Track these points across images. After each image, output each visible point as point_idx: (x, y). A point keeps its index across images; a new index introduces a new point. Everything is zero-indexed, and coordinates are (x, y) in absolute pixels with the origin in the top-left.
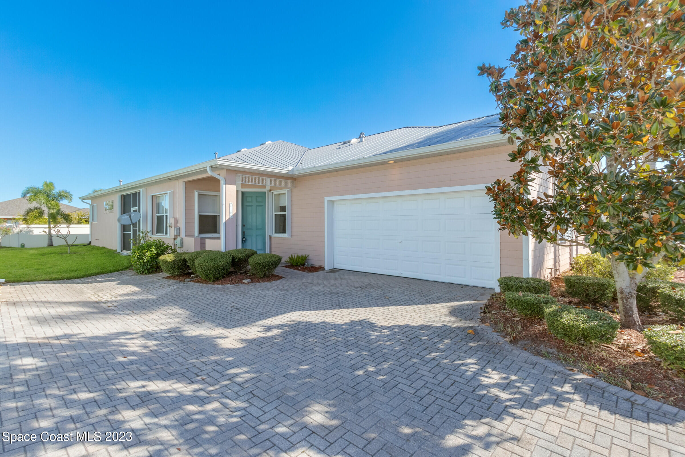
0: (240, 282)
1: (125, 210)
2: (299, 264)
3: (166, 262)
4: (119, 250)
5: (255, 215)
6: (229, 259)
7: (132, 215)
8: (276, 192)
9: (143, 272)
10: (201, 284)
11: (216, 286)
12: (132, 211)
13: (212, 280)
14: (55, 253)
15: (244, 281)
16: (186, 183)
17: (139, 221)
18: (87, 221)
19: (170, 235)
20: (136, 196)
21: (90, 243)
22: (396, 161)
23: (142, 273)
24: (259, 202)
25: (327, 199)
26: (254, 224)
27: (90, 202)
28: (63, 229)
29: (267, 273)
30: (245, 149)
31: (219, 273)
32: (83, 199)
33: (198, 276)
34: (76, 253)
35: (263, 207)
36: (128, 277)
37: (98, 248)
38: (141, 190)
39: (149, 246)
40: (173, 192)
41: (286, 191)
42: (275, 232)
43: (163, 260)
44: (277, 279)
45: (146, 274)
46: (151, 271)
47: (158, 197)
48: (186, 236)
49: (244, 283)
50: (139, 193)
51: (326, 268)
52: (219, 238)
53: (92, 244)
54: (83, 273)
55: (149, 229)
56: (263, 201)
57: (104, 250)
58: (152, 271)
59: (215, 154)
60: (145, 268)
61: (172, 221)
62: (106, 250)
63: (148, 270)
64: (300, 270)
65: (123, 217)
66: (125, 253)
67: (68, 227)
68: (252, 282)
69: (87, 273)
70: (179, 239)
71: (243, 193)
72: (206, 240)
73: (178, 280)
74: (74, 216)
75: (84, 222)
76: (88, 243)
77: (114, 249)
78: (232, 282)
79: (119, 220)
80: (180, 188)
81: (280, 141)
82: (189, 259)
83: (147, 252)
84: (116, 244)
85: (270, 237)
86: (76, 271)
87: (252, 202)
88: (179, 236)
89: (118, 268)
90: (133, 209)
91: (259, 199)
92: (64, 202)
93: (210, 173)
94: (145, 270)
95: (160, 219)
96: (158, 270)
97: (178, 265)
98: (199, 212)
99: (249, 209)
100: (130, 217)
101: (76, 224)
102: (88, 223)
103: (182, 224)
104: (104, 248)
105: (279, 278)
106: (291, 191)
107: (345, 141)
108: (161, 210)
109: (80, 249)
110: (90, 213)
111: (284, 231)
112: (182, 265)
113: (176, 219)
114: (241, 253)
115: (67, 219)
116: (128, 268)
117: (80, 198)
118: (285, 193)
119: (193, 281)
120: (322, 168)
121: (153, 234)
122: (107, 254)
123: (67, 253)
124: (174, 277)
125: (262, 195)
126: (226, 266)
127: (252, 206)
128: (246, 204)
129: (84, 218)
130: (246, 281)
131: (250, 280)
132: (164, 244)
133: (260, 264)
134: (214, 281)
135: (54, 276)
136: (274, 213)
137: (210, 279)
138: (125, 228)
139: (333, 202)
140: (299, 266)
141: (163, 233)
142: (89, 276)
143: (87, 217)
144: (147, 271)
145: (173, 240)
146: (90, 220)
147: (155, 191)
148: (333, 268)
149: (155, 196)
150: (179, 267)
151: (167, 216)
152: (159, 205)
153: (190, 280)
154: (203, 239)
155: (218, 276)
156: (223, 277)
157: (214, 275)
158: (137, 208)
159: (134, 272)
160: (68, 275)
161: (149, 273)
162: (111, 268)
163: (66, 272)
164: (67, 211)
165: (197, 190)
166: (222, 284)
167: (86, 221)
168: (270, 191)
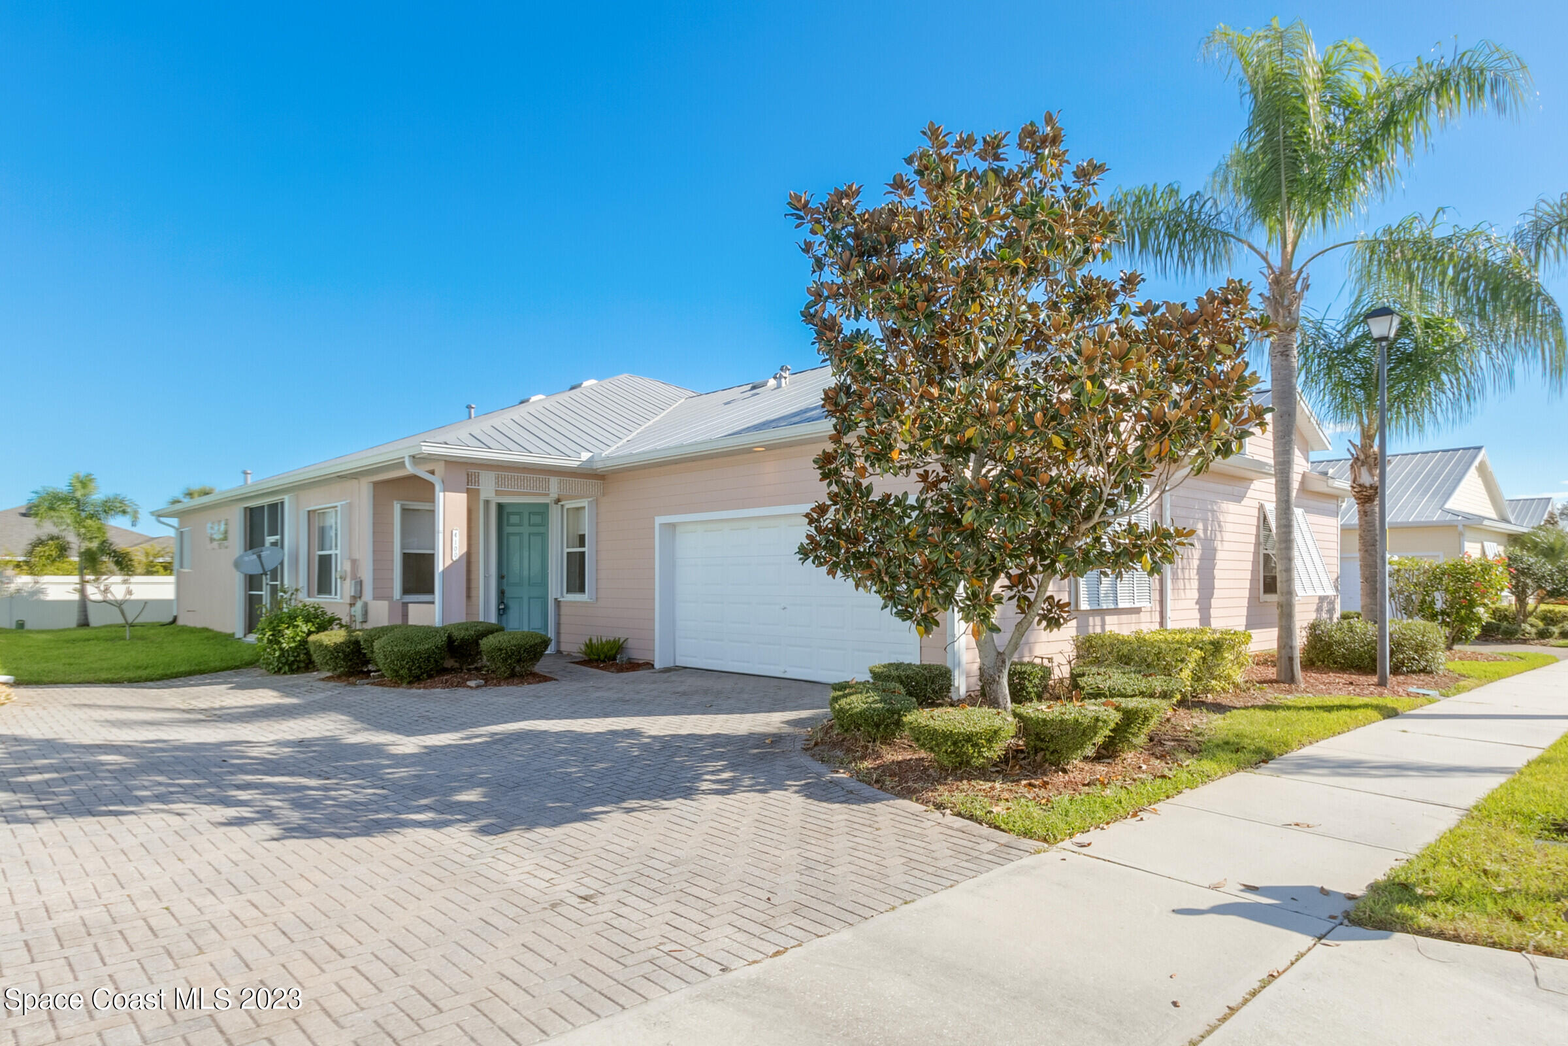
0: (462, 684)
1: (253, 541)
2: (602, 657)
3: (321, 645)
4: (239, 634)
5: (526, 554)
6: (441, 640)
7: (264, 554)
8: (569, 504)
9: (280, 669)
10: (387, 689)
11: (414, 691)
12: (267, 544)
13: (406, 681)
14: (97, 639)
15: (469, 683)
16: (376, 485)
17: (282, 564)
18: (167, 568)
19: (342, 598)
20: (275, 510)
21: (175, 620)
22: (770, 448)
23: (278, 671)
24: (534, 525)
25: (659, 520)
26: (526, 573)
27: (174, 521)
28: (116, 587)
29: (518, 669)
30: (541, 397)
31: (420, 667)
32: (159, 515)
33: (382, 676)
34: (142, 638)
35: (544, 537)
36: (249, 679)
37: (193, 631)
38: (287, 499)
39: (292, 618)
40: (350, 505)
41: (584, 503)
42: (568, 591)
43: (314, 643)
44: (540, 682)
45: (285, 673)
46: (295, 667)
47: (322, 514)
48: (375, 598)
49: (468, 686)
50: (282, 503)
51: (657, 666)
52: (433, 603)
53: (180, 622)
54: (160, 672)
55: (302, 582)
56: (544, 523)
57: (206, 634)
58: (299, 668)
59: (469, 407)
60: (284, 660)
61: (347, 566)
62: (210, 634)
63: (291, 665)
64: (601, 669)
65: (246, 559)
66: (252, 638)
67: (125, 582)
68: (486, 685)
69: (169, 672)
70: (359, 604)
71: (500, 507)
72: (410, 605)
73: (345, 683)
74: (138, 557)
75: (161, 569)
76: (171, 619)
77: (229, 631)
78: (448, 685)
79: (237, 564)
80: (363, 493)
81: (623, 377)
82: (365, 641)
83: (288, 628)
84: (231, 620)
85: (557, 603)
86: (146, 668)
87: (520, 525)
88: (360, 597)
89: (231, 663)
90: (270, 539)
91: (536, 519)
92: (117, 523)
93: (410, 469)
94: (284, 664)
95: (325, 563)
96: (311, 666)
97: (344, 652)
98: (403, 547)
99: (514, 541)
100: (259, 557)
101: (140, 574)
102: (171, 574)
103: (367, 575)
104: (206, 630)
105: (545, 679)
106: (596, 502)
107: (758, 381)
108: (327, 545)
109: (152, 631)
110: (174, 547)
111: (582, 589)
112: (353, 652)
113: (354, 562)
114: (467, 629)
115: (123, 563)
116: (251, 664)
117: (152, 513)
118: (584, 508)
119: (373, 684)
120: (646, 457)
121: (309, 596)
122: (212, 641)
123: (124, 639)
124: (339, 677)
125: (541, 511)
126: (434, 653)
127: (520, 534)
128: (508, 529)
129: (161, 560)
130: (472, 683)
131: (482, 682)
132: (324, 613)
133: (501, 650)
134: (410, 683)
135: (104, 676)
136: (566, 550)
137: (402, 678)
138: (252, 582)
139: (673, 526)
140: (604, 661)
141: (330, 593)
142: (172, 678)
143: (168, 559)
144: (287, 668)
145: (348, 607)
146: (176, 566)
147: (315, 501)
148: (672, 665)
149: (314, 511)
150: (346, 655)
151: (336, 555)
152: (322, 531)
153: (366, 681)
154: (405, 605)
155: (418, 672)
156: (430, 676)
157: (410, 670)
158: (278, 537)
159: (264, 671)
160: (131, 675)
161: (292, 671)
162: (218, 664)
163: (126, 669)
164: (120, 544)
165: (398, 499)
166: (424, 688)
167: (165, 568)
168: (558, 501)
